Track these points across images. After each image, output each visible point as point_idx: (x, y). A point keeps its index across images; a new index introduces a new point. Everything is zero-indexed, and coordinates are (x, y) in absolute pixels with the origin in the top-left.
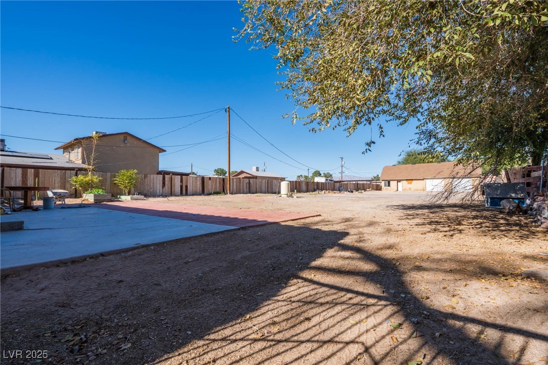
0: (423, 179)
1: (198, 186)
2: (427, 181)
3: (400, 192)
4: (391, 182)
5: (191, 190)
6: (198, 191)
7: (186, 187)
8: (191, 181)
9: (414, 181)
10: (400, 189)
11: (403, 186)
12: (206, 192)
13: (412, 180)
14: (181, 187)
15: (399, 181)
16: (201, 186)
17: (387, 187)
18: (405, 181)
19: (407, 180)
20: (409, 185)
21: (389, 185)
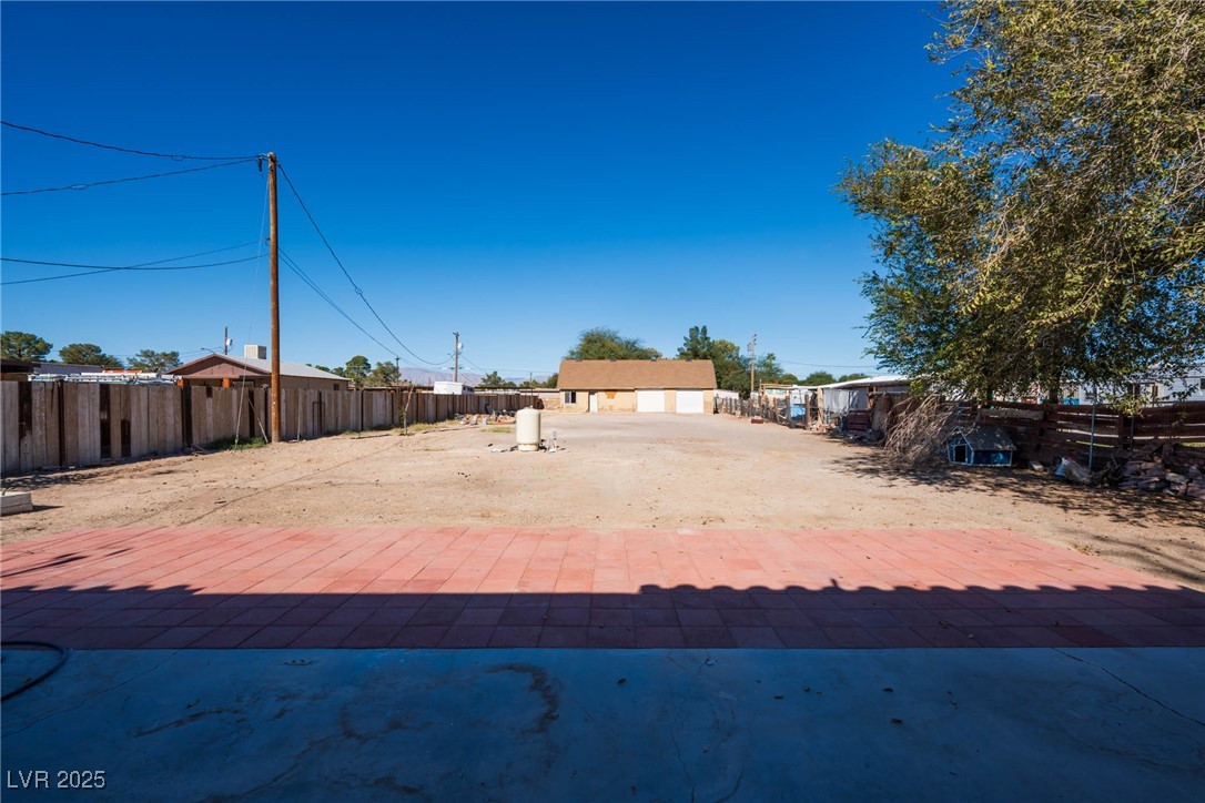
0: (633, 391)
1: (170, 420)
2: (639, 393)
3: (594, 413)
4: (578, 394)
5: (144, 437)
6: (170, 437)
7: (126, 425)
8: (144, 403)
9: (618, 393)
10: (594, 407)
11: (598, 403)
12: (196, 440)
13: (616, 390)
14: (105, 427)
15: (592, 392)
16: (179, 419)
17: (570, 404)
18: (603, 393)
19: (606, 391)
20: (610, 400)
21: (574, 401)
